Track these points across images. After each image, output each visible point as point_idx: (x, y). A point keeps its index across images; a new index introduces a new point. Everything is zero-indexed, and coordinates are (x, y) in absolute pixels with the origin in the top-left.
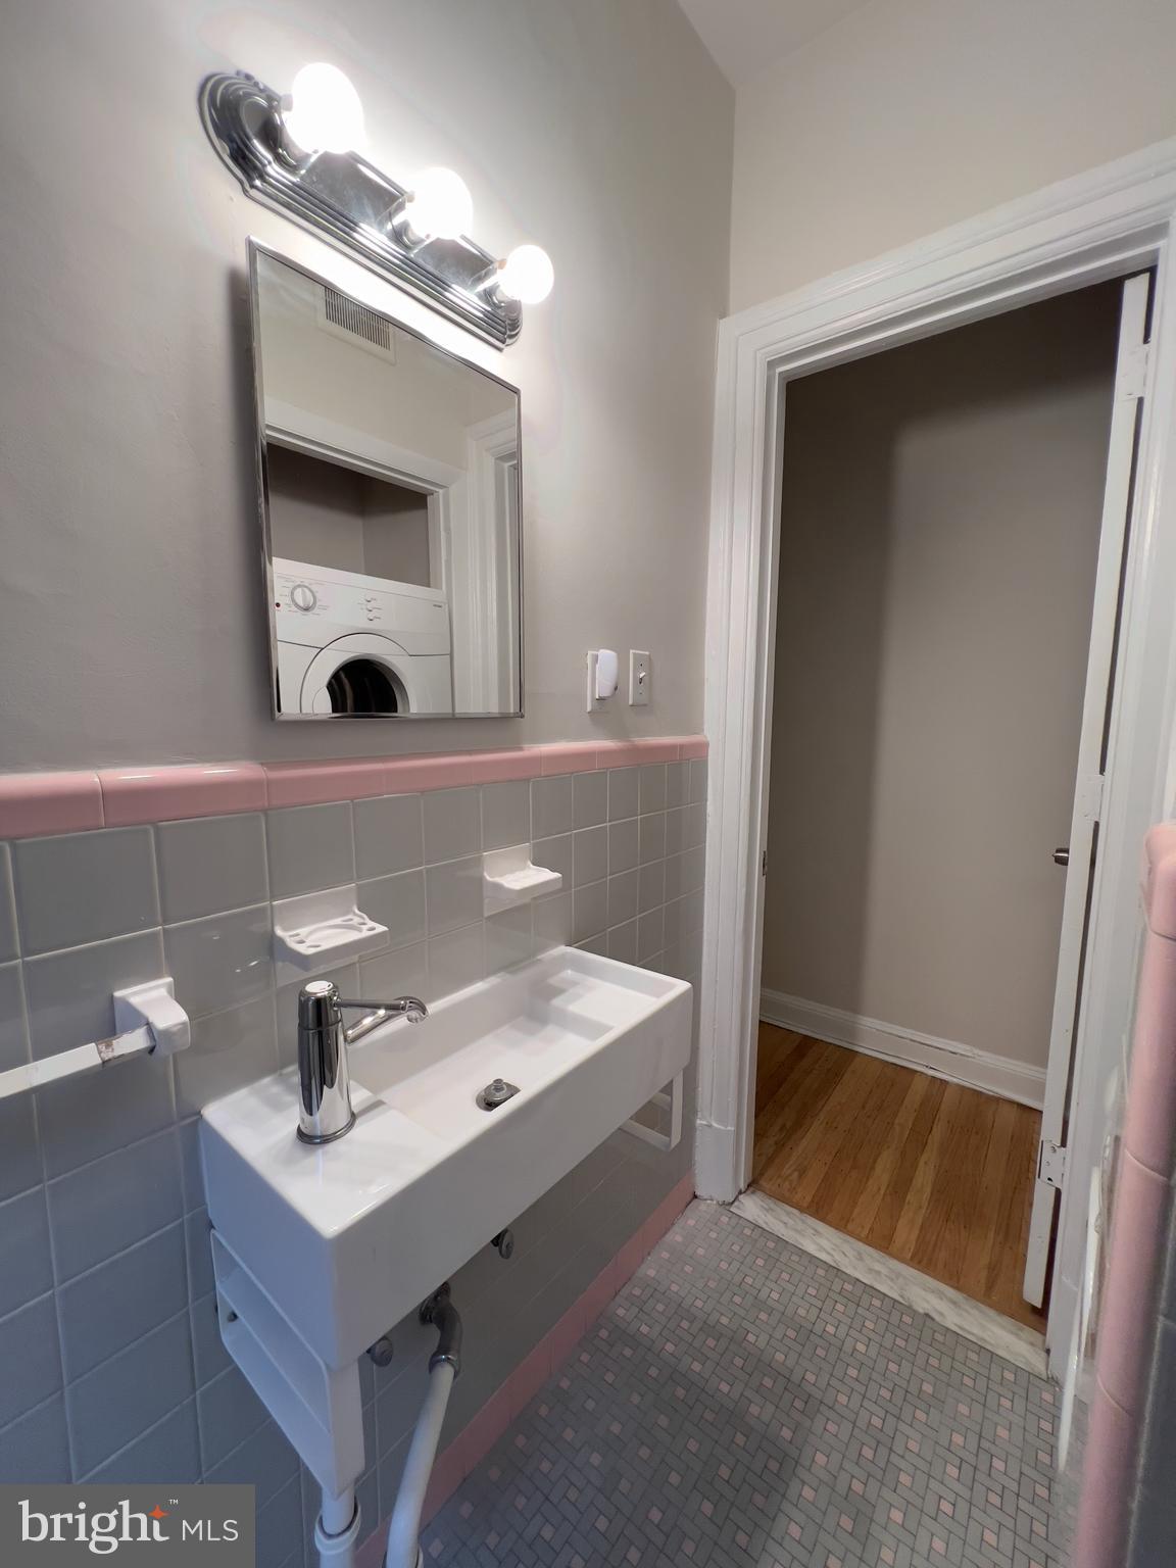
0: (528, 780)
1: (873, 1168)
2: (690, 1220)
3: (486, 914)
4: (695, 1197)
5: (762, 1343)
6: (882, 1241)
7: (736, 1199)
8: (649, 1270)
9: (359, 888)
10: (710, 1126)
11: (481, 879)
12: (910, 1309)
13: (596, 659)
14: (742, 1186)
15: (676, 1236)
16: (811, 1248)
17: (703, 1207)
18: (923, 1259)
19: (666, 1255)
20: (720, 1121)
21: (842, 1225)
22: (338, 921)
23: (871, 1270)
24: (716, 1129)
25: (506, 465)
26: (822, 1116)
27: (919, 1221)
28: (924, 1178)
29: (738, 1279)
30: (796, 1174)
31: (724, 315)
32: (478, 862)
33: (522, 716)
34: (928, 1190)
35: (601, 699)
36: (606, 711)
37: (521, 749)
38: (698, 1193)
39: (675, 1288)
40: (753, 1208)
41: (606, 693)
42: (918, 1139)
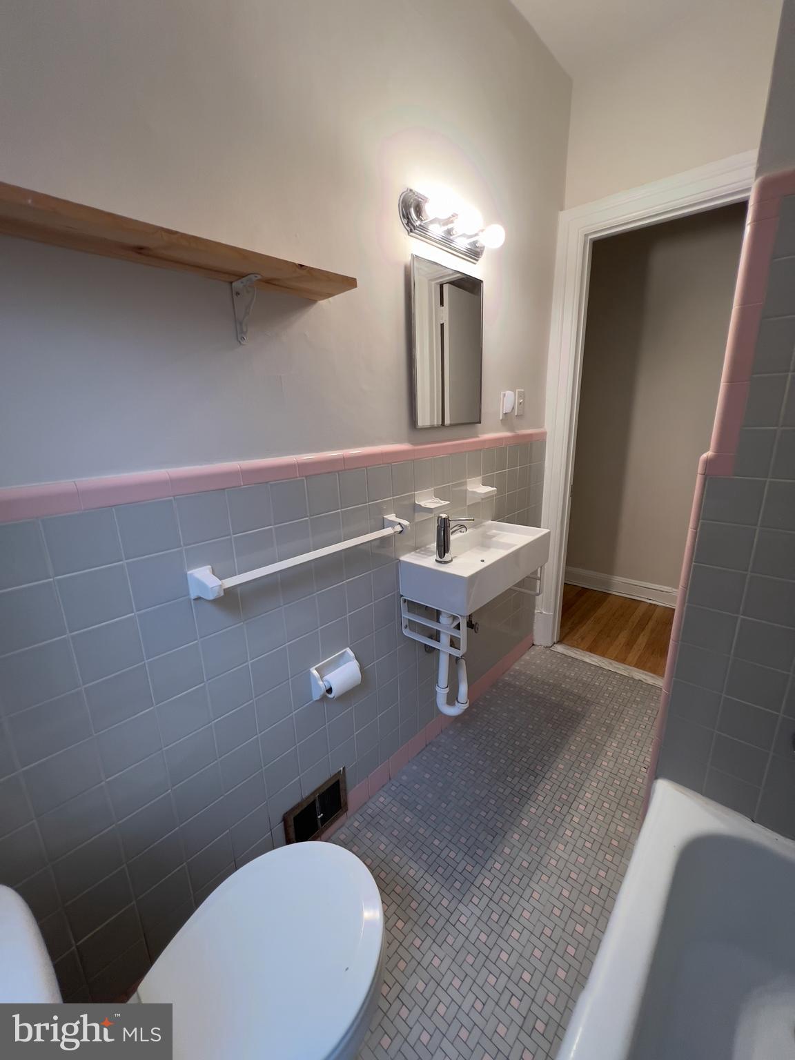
0: (481, 450)
1: (618, 636)
2: (532, 652)
3: (468, 504)
4: (533, 645)
5: (568, 687)
6: (622, 660)
7: (553, 645)
8: (516, 667)
9: (435, 489)
10: (541, 613)
11: (466, 490)
12: (632, 678)
13: (505, 395)
14: (555, 640)
15: (526, 657)
16: (588, 661)
17: (537, 648)
18: (640, 665)
19: (523, 663)
20: (546, 611)
21: (603, 655)
22: (430, 501)
23: (615, 667)
24: (545, 614)
25: (433, 283)
26: (592, 619)
27: (639, 655)
28: (642, 640)
29: (556, 670)
30: (580, 639)
31: (562, 209)
32: (465, 483)
33: (480, 423)
34: (644, 644)
35: (506, 414)
36: (507, 420)
37: (478, 437)
38: (534, 643)
39: (528, 672)
40: (560, 648)
41: (509, 410)
42: (641, 625)
